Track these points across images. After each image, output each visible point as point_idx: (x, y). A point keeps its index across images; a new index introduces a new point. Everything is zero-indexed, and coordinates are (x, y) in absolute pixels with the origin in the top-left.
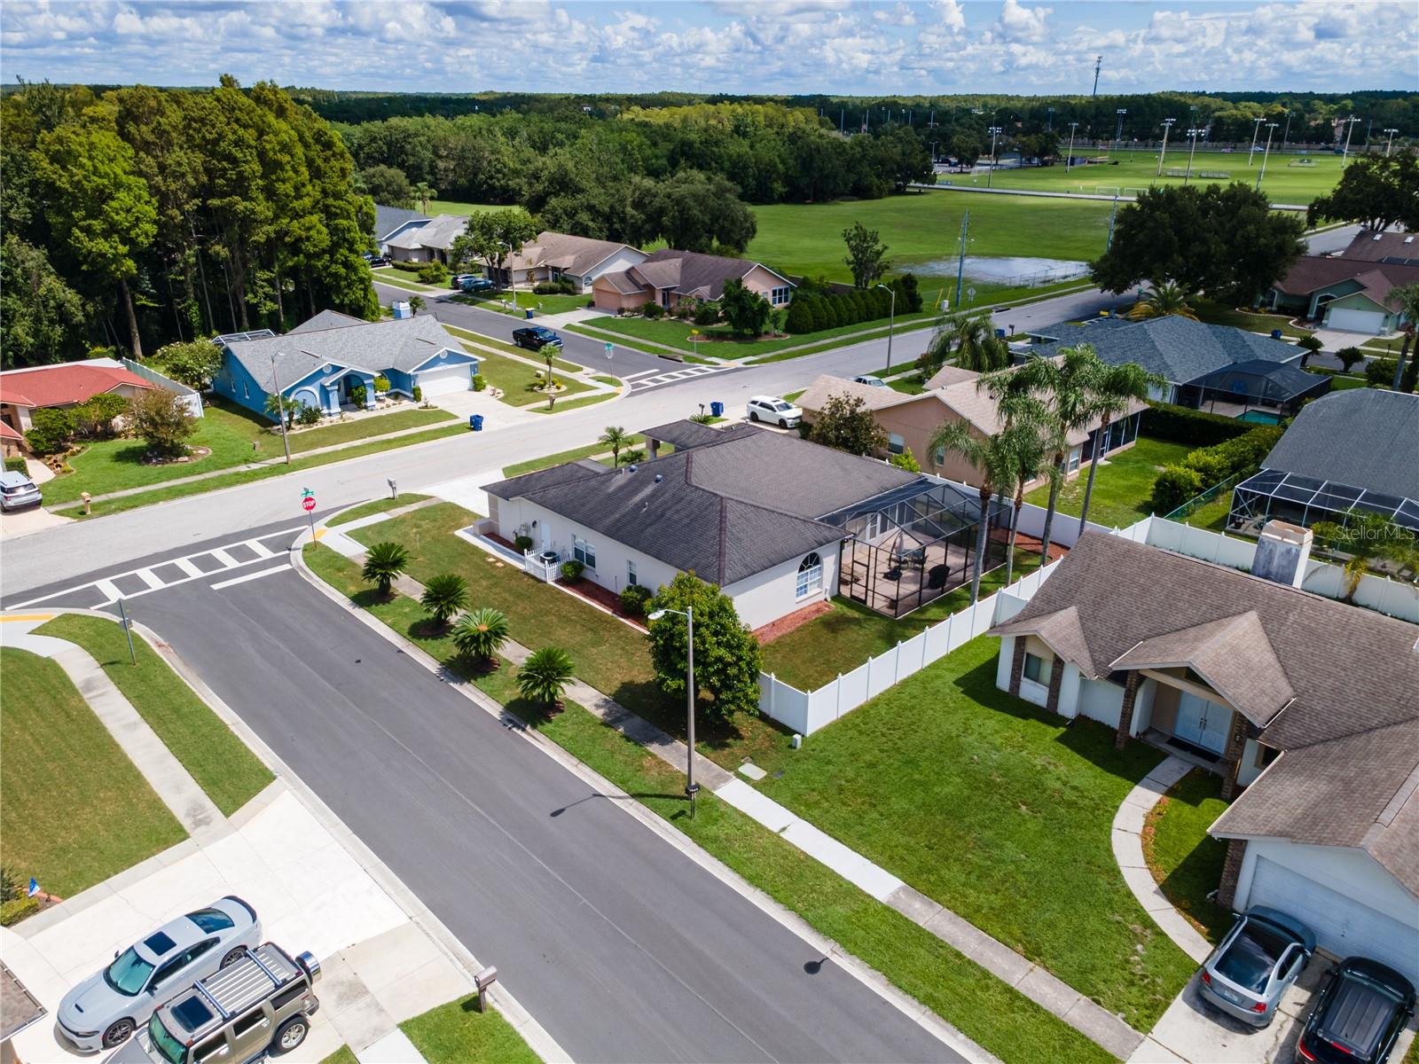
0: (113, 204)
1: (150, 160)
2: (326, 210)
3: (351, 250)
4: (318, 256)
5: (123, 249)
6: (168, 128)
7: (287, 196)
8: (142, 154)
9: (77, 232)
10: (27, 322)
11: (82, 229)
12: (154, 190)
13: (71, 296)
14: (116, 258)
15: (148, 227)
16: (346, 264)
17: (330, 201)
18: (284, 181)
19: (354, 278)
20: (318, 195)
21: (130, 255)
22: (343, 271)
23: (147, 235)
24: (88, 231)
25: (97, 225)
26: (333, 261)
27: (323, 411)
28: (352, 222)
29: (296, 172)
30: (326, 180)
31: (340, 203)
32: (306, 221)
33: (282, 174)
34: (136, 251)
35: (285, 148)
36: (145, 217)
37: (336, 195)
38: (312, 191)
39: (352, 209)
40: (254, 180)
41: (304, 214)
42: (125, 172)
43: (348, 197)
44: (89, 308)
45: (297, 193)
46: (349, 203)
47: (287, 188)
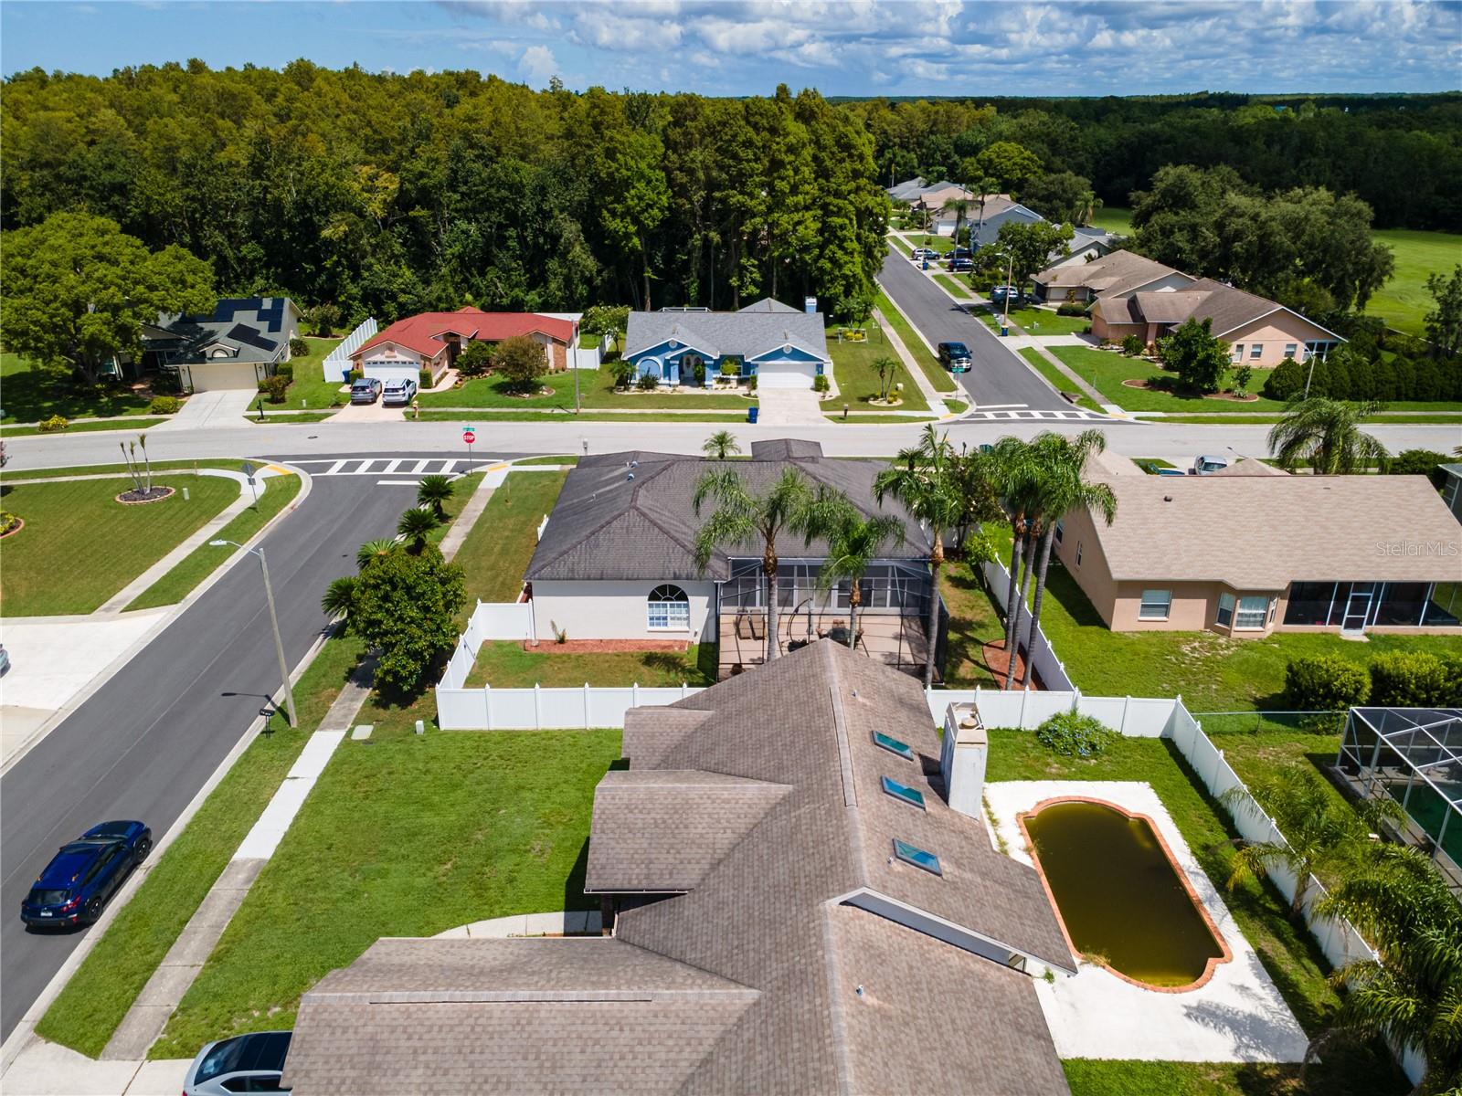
0: (633, 192)
1: (674, 157)
2: (825, 207)
3: (841, 247)
4: (806, 249)
5: (632, 229)
6: (693, 130)
7: (783, 193)
8: (670, 152)
9: (605, 213)
10: (560, 279)
11: (609, 211)
12: (671, 182)
13: (590, 263)
14: (627, 236)
15: (655, 212)
16: (833, 261)
17: (830, 199)
18: (783, 179)
19: (837, 273)
20: (816, 193)
21: (638, 234)
22: (828, 266)
23: (654, 220)
24: (613, 214)
25: (619, 208)
26: (821, 256)
27: (662, 381)
28: (847, 221)
29: (796, 171)
30: (832, 180)
31: (840, 202)
32: (796, 217)
33: (783, 172)
34: (642, 231)
35: (791, 149)
36: (655, 203)
37: (837, 194)
38: (812, 189)
39: (852, 208)
40: (751, 176)
41: (797, 210)
42: (649, 166)
43: (852, 197)
44: (605, 274)
45: (794, 190)
46: (851, 203)
47: (782, 185)
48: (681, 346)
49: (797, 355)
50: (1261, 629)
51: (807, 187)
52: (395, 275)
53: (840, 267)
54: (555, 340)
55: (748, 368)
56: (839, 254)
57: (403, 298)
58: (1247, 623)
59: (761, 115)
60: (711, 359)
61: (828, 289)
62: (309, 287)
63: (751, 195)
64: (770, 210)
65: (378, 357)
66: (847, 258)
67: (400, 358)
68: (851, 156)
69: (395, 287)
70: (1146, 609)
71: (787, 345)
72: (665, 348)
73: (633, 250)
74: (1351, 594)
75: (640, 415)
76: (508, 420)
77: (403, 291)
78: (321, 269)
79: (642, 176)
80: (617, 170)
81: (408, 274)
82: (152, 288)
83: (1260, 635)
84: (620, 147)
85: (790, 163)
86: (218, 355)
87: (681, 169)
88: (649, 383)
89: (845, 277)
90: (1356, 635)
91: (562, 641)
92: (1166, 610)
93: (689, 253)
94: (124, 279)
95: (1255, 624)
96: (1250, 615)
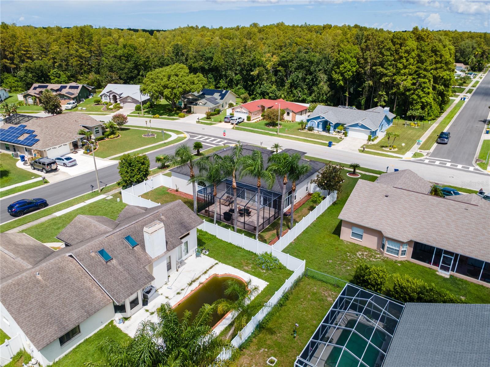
0: (343, 65)
1: (361, 54)
2: (418, 75)
3: (423, 91)
5: (341, 78)
6: (369, 44)
7: (400, 68)
8: (360, 52)
9: (333, 72)
10: (316, 93)
11: (335, 71)
12: (358, 63)
14: (339, 80)
15: (350, 73)
16: (419, 96)
18: (401, 63)
19: (419, 100)
21: (342, 80)
23: (349, 75)
25: (338, 71)
26: (413, 94)
27: (316, 129)
28: (427, 81)
29: (407, 60)
30: (425, 64)
31: (425, 73)
32: (404, 78)
33: (402, 61)
34: (345, 79)
35: (407, 52)
36: (350, 70)
37: (425, 70)
38: (414, 68)
39: (431, 75)
40: (387, 61)
41: (405, 75)
42: (351, 57)
43: (432, 71)
44: (330, 93)
45: (405, 67)
46: (431, 73)
47: (400, 66)
48: (323, 118)
49: (363, 126)
50: (397, 256)
51: (411, 67)
52: (270, 88)
53: (421, 98)
54: (293, 112)
55: (345, 129)
56: (421, 93)
57: (270, 95)
58: (392, 252)
59: (398, 38)
60: (332, 124)
61: (414, 106)
62: (249, 89)
63: (386, 69)
64: (394, 74)
65: (238, 110)
66: (424, 95)
67: (244, 111)
68: (436, 55)
69: (269, 91)
70: (354, 234)
71: (361, 122)
72: (318, 118)
73: (341, 85)
74: (443, 255)
75: (298, 138)
76: (257, 133)
77: (271, 93)
78: (253, 84)
79: (346, 60)
80: (339, 57)
81: (274, 87)
82: (183, 84)
83: (396, 259)
84: (342, 50)
85: (405, 57)
86: (200, 104)
87: (363, 58)
88: (311, 129)
89: (422, 102)
90: (446, 274)
91: (177, 191)
92: (361, 236)
93: (363, 89)
94: (177, 81)
95: (395, 253)
96: (392, 249)
